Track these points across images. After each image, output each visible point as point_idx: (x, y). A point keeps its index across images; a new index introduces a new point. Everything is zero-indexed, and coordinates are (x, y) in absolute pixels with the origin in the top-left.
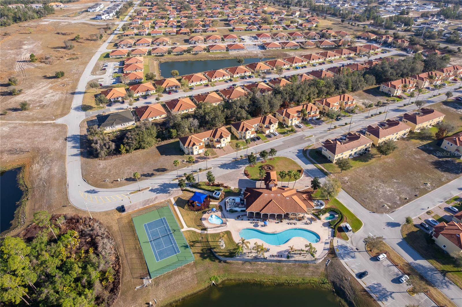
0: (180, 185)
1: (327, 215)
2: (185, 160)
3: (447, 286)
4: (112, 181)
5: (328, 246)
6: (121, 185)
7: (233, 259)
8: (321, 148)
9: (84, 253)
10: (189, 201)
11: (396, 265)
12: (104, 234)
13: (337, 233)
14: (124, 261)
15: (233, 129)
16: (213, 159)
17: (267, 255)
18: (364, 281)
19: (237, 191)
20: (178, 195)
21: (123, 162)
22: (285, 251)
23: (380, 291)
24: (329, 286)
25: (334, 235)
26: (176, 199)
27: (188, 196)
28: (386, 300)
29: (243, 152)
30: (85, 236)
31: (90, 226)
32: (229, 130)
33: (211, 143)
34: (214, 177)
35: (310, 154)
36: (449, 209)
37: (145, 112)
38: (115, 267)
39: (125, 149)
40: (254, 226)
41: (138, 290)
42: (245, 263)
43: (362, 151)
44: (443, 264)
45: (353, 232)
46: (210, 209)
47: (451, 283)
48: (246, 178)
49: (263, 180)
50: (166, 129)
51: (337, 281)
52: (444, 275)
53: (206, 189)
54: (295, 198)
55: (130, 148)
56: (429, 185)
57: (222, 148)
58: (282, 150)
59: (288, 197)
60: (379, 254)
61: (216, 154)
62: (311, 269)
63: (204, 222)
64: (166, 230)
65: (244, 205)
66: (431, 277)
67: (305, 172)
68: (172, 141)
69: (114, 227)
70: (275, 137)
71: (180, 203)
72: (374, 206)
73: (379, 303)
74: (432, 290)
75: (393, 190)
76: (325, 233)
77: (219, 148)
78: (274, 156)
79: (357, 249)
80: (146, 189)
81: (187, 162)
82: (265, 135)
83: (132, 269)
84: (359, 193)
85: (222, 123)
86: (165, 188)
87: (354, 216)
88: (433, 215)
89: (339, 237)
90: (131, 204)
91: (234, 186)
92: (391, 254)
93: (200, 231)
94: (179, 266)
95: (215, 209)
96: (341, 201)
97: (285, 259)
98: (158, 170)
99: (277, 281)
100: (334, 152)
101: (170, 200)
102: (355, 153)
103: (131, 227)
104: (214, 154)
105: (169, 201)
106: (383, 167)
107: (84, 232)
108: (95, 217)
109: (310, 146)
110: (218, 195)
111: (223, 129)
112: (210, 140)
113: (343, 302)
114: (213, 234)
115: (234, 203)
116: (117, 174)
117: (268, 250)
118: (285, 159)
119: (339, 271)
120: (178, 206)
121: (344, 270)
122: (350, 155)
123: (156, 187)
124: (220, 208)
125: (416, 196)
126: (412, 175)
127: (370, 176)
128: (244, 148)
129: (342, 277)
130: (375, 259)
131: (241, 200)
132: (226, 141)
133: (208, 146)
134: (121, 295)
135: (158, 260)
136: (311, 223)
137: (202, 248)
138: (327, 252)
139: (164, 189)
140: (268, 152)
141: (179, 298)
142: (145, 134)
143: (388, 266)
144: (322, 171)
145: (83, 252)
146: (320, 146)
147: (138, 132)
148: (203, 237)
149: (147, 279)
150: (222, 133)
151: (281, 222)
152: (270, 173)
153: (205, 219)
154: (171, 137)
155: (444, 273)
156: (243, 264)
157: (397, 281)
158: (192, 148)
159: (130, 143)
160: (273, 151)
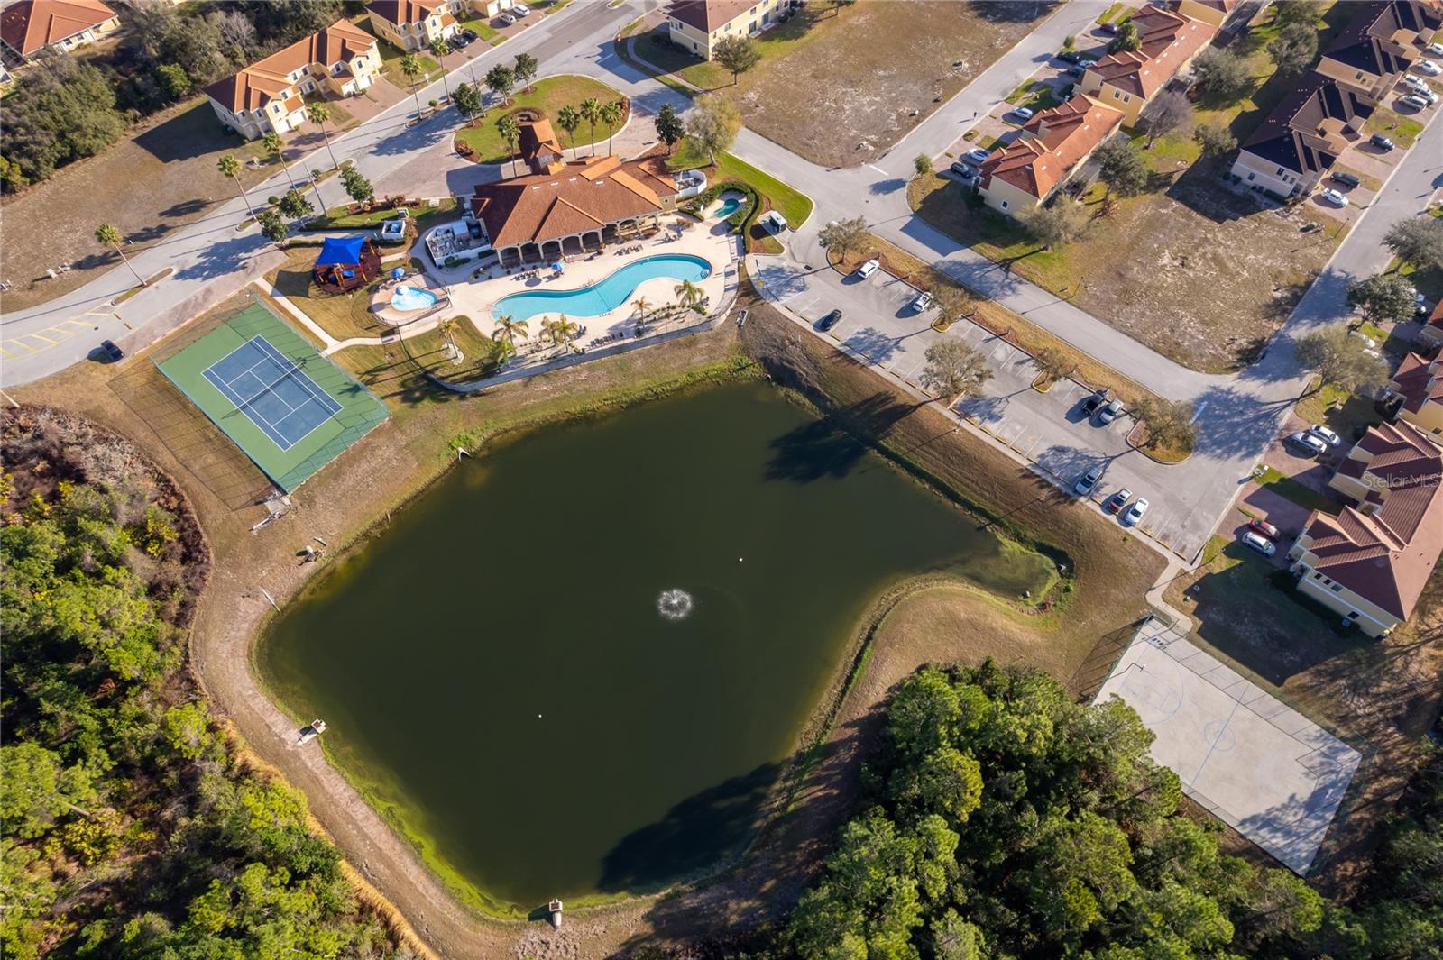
0: (270, 233)
1: (719, 204)
2: (256, 160)
3: (1013, 290)
4: (27, 282)
5: (734, 280)
6: (65, 287)
7: (494, 379)
8: (666, 25)
9: (45, 502)
10: (314, 272)
11: (903, 279)
12: (84, 435)
13: (752, 242)
14: (187, 481)
15: (379, 22)
16: (346, 135)
17: (580, 344)
18: (835, 334)
19: (452, 207)
20: (276, 265)
21: (34, 216)
22: (628, 322)
23: (873, 344)
24: (756, 371)
25: (744, 250)
26: (274, 278)
27: (306, 260)
28: (889, 358)
29: (433, 91)
30: (24, 460)
31: (23, 429)
32: (367, 27)
33: (320, 86)
34: (367, 183)
35: (637, 50)
36: (1014, 115)
37: (26, 23)
38: (167, 502)
39: (17, 168)
40: (527, 284)
41: (260, 531)
42: (530, 380)
43: (783, 9)
44: (1005, 245)
45: (792, 230)
46: (386, 276)
47: (1020, 282)
48: (465, 163)
49: (517, 157)
50: (140, 72)
51: (773, 354)
52: (1007, 270)
53: (357, 224)
54: (622, 177)
55: (36, 162)
56: (965, 65)
57: (363, 92)
58: (551, 56)
59: (598, 179)
60: (861, 264)
61: (349, 117)
62: (703, 346)
63: (381, 314)
64: (277, 366)
65: (483, 240)
66: (980, 282)
67: (634, 105)
68: (181, 108)
69: (108, 408)
70: (522, 21)
71: (289, 284)
72: (836, 151)
73: (875, 368)
74: (983, 308)
75: (878, 99)
76: (721, 251)
77: (354, 95)
78: (532, 81)
79: (808, 268)
80: (161, 275)
81: (262, 162)
82: (486, 22)
83: (219, 492)
84: (791, 127)
85: (336, 12)
86: (223, 257)
87: (789, 190)
88: (978, 139)
89: (757, 251)
90: (132, 332)
91: (437, 196)
92: (889, 257)
93: (379, 341)
94: (354, 440)
95: (401, 271)
96: (747, 159)
97: (631, 340)
98: (176, 211)
99: (625, 399)
100: (704, 27)
101: (256, 286)
102: (766, 18)
103: (164, 391)
104: (341, 117)
105: (256, 289)
106: (846, 43)
107: (12, 451)
108: (27, 401)
109: (635, 25)
110: (399, 230)
111: (342, 29)
112: (314, 75)
113: (795, 395)
114: (418, 336)
115: (452, 242)
116: (35, 258)
117: (581, 333)
118: (569, 80)
119: (772, 328)
120: (285, 294)
121: (783, 323)
122: (753, 27)
123: (193, 261)
124: (417, 265)
125: (936, 101)
126: (923, 47)
127: (814, 76)
128: (434, 79)
129: (783, 340)
130: (855, 277)
131: (470, 226)
132: (368, 67)
133: (312, 97)
134: (219, 558)
135: (285, 446)
136: (680, 236)
137: (401, 379)
138: (733, 293)
139: (222, 259)
140: (512, 68)
141: (383, 516)
142: (70, 100)
143: (886, 285)
144: (681, 90)
145: (40, 500)
146: (663, 20)
147: (36, 99)
148: (394, 351)
149: (275, 498)
150: (344, 41)
151: (600, 253)
152: (531, 128)
153: (382, 306)
154: (173, 97)
155: (1006, 265)
156: (526, 385)
157: (909, 311)
158: (263, 115)
159: (25, 143)
160: (524, 64)
